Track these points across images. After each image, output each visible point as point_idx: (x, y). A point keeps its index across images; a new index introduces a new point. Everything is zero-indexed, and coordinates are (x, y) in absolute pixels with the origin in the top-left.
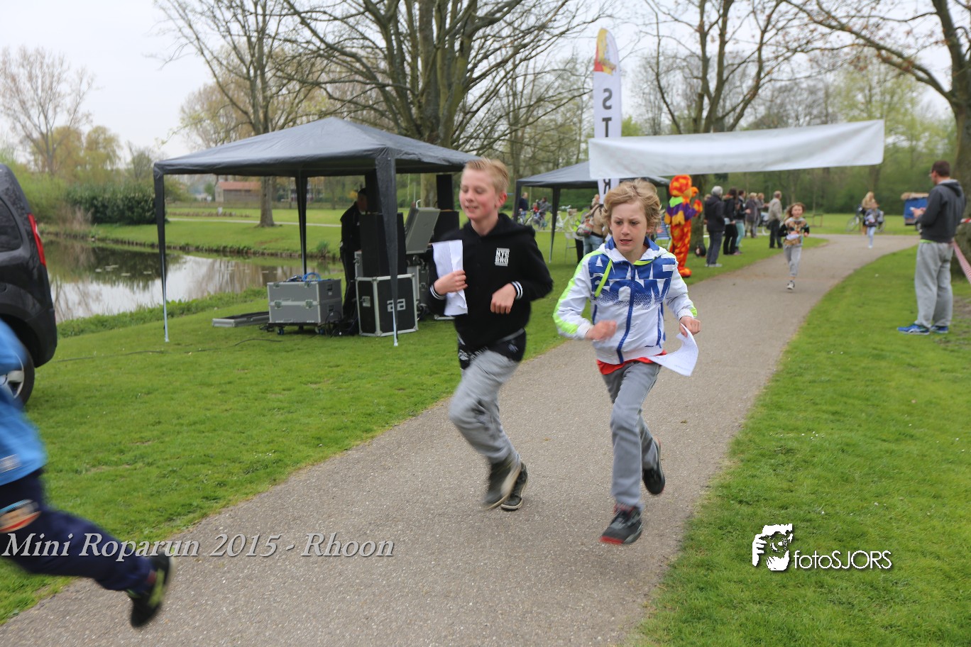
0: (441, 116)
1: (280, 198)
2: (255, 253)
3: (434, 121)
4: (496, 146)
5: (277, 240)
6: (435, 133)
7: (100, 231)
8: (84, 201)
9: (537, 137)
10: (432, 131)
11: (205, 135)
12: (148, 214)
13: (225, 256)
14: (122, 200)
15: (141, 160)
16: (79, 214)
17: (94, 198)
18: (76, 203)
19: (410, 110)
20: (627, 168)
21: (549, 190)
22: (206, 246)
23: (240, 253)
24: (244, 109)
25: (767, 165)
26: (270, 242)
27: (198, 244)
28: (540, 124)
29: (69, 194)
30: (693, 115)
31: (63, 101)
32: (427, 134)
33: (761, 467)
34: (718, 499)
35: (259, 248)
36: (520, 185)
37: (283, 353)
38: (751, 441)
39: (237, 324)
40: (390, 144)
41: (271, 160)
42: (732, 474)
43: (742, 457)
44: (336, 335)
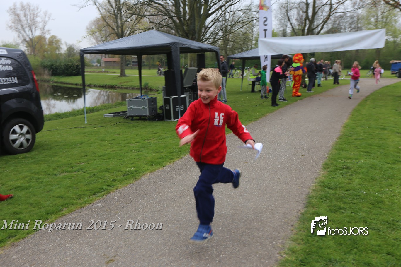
0: (196, 29)
1: (127, 65)
2: (118, 88)
3: (193, 31)
5: (127, 82)
7: (55, 79)
8: (48, 66)
10: (193, 36)
11: (96, 38)
12: (74, 71)
13: (106, 89)
14: (64, 66)
15: (71, 49)
16: (46, 72)
17: (52, 65)
18: (45, 67)
19: (183, 27)
20: (274, 51)
21: (241, 60)
22: (98, 85)
23: (112, 87)
24: (113, 28)
26: (124, 83)
27: (95, 84)
28: (237, 33)
29: (42, 63)
30: (302, 28)
31: (38, 25)
32: (191, 37)
33: (337, 174)
34: (320, 187)
35: (120, 85)
36: (229, 59)
37: (134, 128)
38: (331, 163)
39: (114, 116)
40: (177, 41)
41: (128, 48)
42: (324, 177)
43: (328, 170)
44: (155, 120)
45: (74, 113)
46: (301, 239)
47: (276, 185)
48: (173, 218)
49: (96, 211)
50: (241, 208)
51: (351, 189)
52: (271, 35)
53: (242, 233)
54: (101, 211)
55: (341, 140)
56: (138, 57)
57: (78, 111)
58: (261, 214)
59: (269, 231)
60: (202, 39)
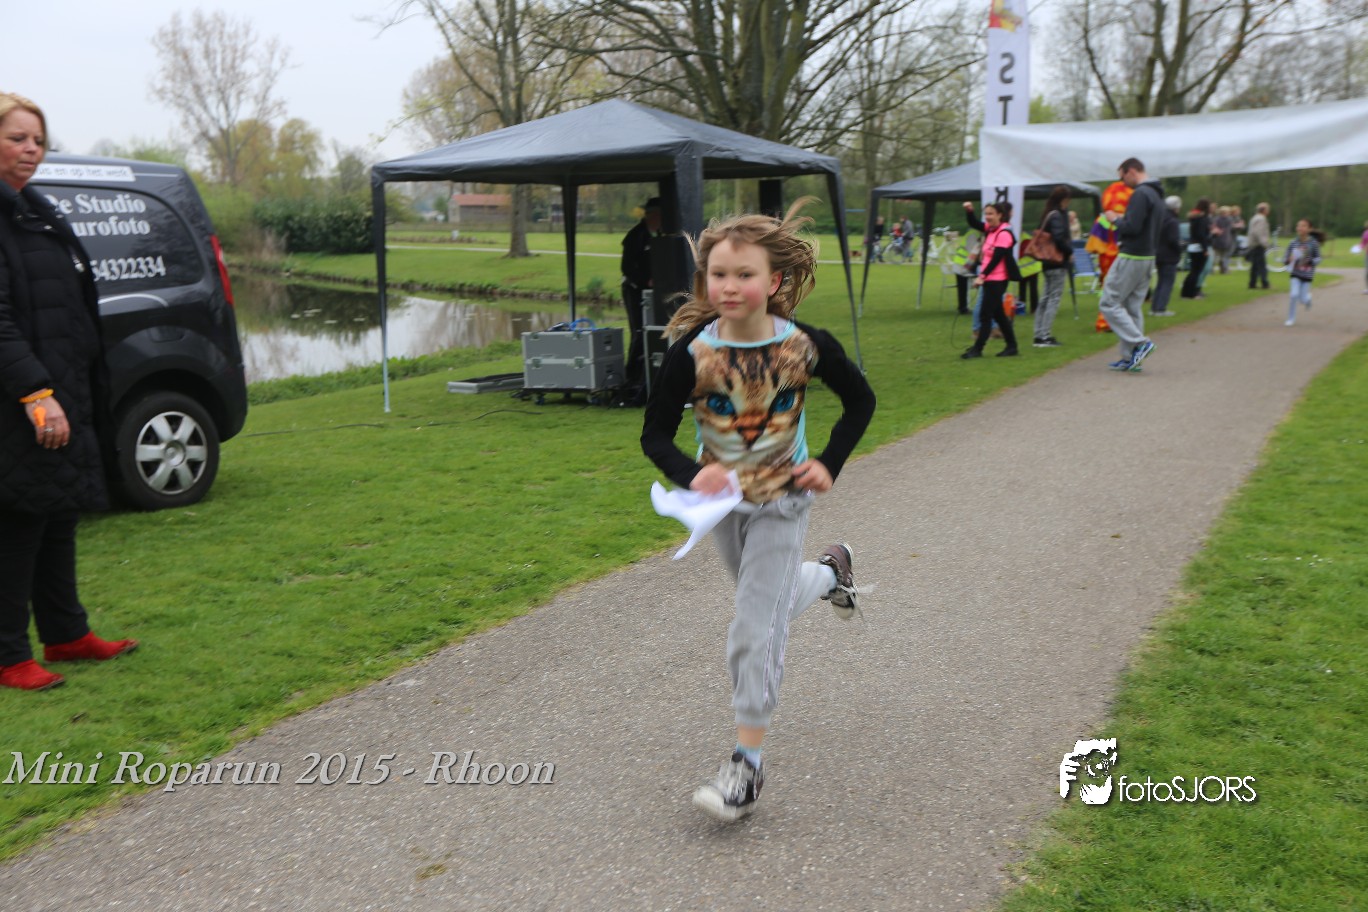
0: (765, 96)
1: (535, 218)
2: (502, 294)
3: (756, 104)
4: (841, 141)
5: (532, 275)
6: (757, 121)
7: (297, 262)
8: (276, 221)
9: (903, 127)
10: (753, 118)
12: (360, 240)
13: (464, 297)
14: (325, 220)
15: (349, 165)
16: (270, 240)
17: (289, 218)
18: (265, 224)
19: (720, 88)
20: (1036, 170)
21: (916, 204)
22: (436, 284)
23: (483, 293)
24: (489, 92)
25: (1251, 163)
26: (523, 278)
27: (426, 281)
28: (906, 108)
29: (256, 212)
30: (1137, 90)
31: (249, 85)
32: (745, 123)
33: (1233, 603)
34: (1167, 646)
35: (509, 287)
36: (877, 197)
37: (545, 431)
38: (1216, 565)
39: (481, 390)
40: (695, 136)
41: (530, 160)
42: (1188, 611)
43: (1204, 587)
44: (616, 406)
45: (352, 378)
46: (1086, 825)
47: (1014, 635)
48: (651, 735)
49: (396, 705)
50: (885, 709)
51: (1280, 658)
52: (1025, 114)
53: (883, 795)
54: (414, 705)
55: (1260, 484)
56: (564, 193)
57: (365, 371)
58: (954, 734)
59: (975, 790)
60: (788, 130)
